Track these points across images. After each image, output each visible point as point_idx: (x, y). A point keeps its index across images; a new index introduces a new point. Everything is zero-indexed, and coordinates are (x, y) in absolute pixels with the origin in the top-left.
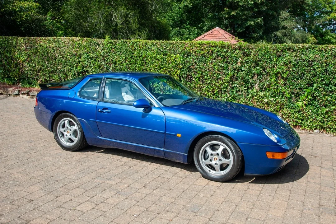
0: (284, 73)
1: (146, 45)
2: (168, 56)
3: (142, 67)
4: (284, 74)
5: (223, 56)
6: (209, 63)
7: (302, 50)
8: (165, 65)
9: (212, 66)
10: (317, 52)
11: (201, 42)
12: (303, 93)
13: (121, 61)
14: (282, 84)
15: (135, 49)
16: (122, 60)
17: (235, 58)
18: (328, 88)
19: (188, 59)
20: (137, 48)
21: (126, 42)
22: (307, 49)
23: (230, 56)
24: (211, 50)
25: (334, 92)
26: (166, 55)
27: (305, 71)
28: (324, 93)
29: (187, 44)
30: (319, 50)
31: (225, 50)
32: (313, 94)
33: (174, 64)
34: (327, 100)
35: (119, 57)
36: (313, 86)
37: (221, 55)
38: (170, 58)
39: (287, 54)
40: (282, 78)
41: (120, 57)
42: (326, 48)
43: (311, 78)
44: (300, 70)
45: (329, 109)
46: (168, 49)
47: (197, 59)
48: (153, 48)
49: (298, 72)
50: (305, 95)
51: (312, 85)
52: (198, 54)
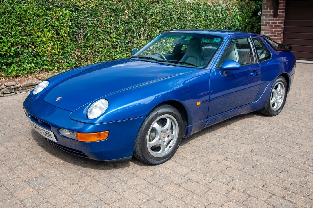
0: (158, 22)
2: (53, 12)
5: (110, 9)
9: (103, 20)
17: (120, 11)
19: (78, 14)
26: (49, 9)
31: (111, 3)
46: (50, 1)
47: (87, 14)
48: (29, 0)
52: (86, 7)
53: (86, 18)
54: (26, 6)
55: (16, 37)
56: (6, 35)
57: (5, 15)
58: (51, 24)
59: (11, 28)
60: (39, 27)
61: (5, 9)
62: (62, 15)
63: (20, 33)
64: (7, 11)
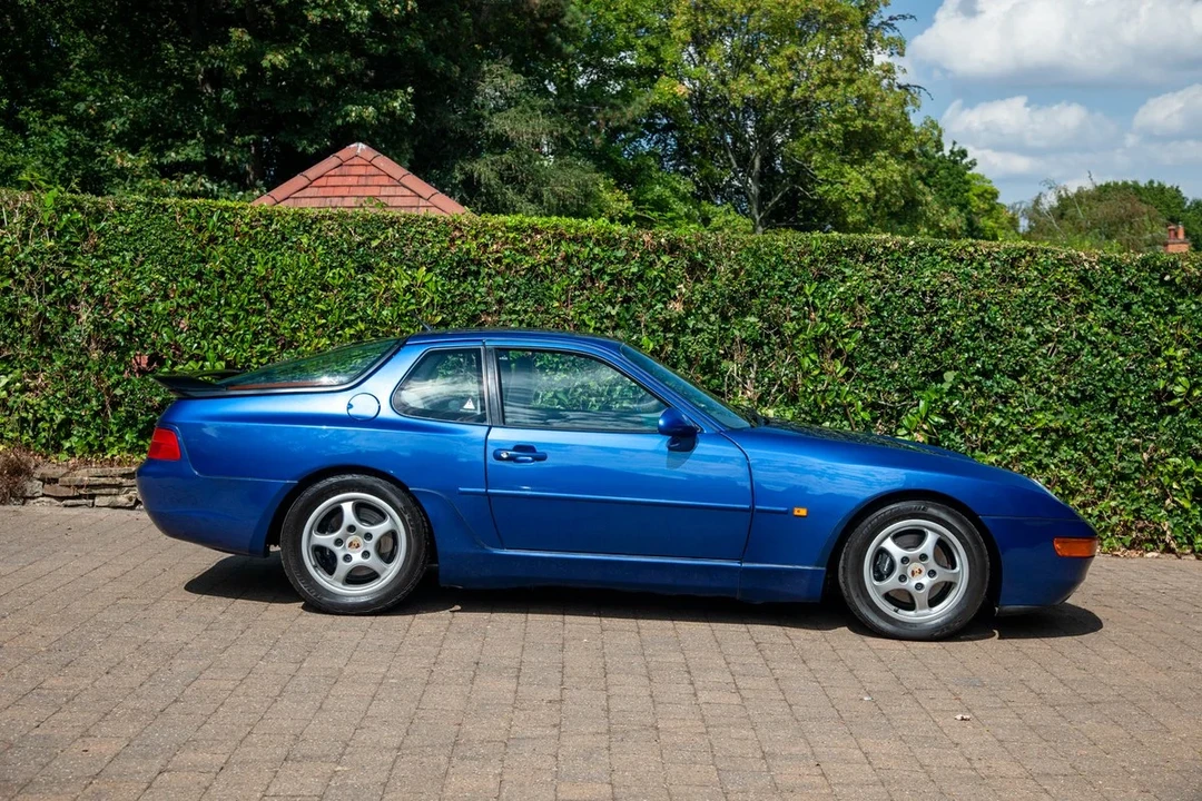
0: (843, 337)
1: (267, 227)
2: (380, 276)
3: (254, 319)
4: (846, 340)
5: (611, 275)
6: (556, 304)
7: (896, 255)
8: (364, 310)
9: (572, 313)
10: (946, 262)
11: (521, 222)
12: (914, 406)
13: (142, 292)
14: (840, 375)
15: (213, 239)
16: (148, 291)
17: (658, 284)
18: (992, 386)
19: (470, 288)
20: (225, 239)
21: (166, 210)
22: (913, 252)
23: (640, 277)
24: (562, 254)
25: (1010, 398)
26: (368, 268)
27: (915, 330)
28: (981, 402)
29: (460, 230)
30: (952, 257)
31: (620, 253)
32: (947, 405)
33: (406, 306)
34: (992, 424)
35: (129, 277)
36: (942, 381)
37: (605, 273)
38: (387, 281)
39: (848, 272)
40: (838, 353)
41: (138, 277)
42: (971, 249)
43: (936, 351)
44: (899, 325)
45: (999, 458)
46: (375, 243)
47: (508, 289)
48: (305, 240)
49: (890, 333)
50: (918, 411)
51: (938, 377)
52: (508, 266)
53: (500, 301)
54: (291, 256)
55: (246, 346)
56: (214, 338)
57: (222, 282)
58: (369, 316)
59: (231, 318)
60: (324, 321)
61: (223, 262)
62: (407, 289)
63: (256, 334)
64: (232, 269)
